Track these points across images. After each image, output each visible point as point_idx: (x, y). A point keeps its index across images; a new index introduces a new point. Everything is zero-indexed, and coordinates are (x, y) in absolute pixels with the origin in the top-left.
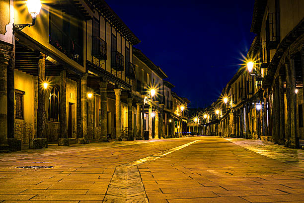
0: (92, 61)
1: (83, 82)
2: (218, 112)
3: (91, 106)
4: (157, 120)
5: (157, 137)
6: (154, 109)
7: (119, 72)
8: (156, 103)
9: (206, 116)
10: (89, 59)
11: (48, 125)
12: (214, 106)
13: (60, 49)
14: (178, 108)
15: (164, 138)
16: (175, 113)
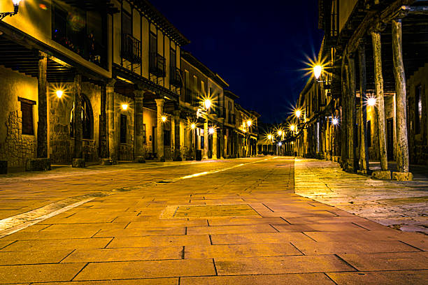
0: (122, 64)
1: (109, 90)
2: (293, 127)
3: (131, 119)
4: (215, 137)
5: (214, 156)
6: (211, 123)
7: (160, 79)
8: (214, 116)
9: (281, 133)
10: (117, 61)
11: (71, 142)
12: (289, 121)
13: (71, 47)
14: (244, 123)
15: (225, 158)
16: (240, 129)
